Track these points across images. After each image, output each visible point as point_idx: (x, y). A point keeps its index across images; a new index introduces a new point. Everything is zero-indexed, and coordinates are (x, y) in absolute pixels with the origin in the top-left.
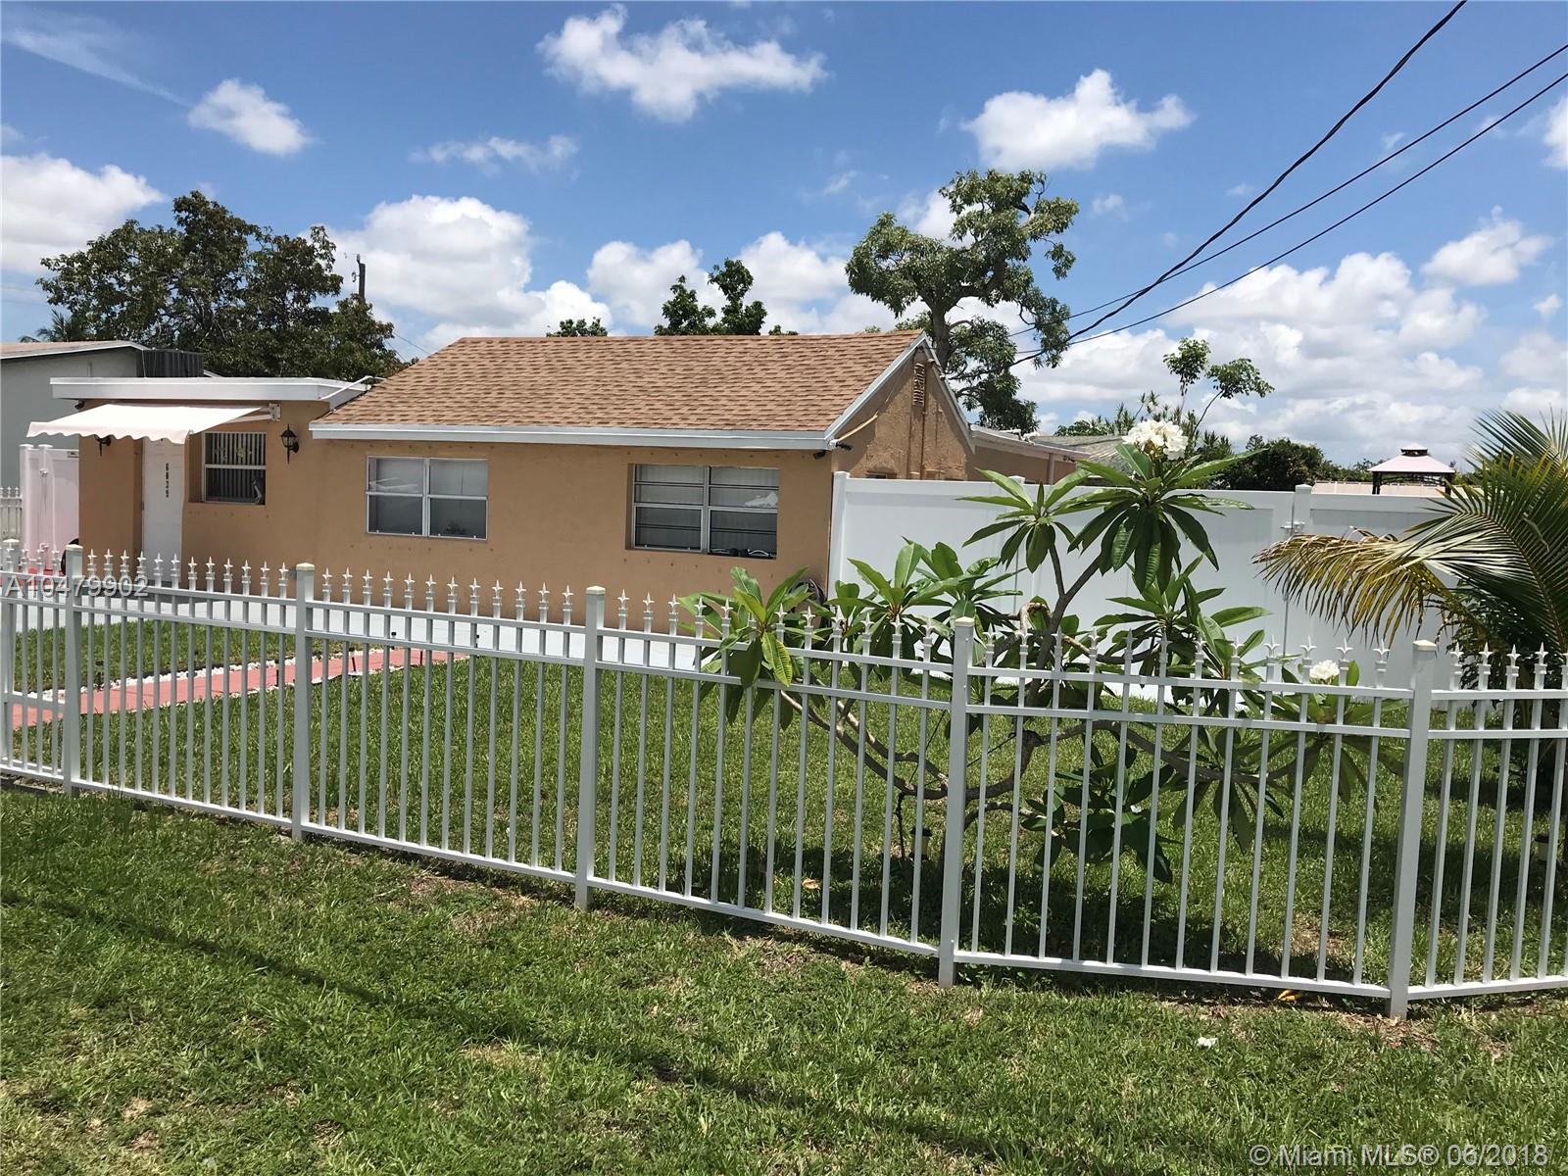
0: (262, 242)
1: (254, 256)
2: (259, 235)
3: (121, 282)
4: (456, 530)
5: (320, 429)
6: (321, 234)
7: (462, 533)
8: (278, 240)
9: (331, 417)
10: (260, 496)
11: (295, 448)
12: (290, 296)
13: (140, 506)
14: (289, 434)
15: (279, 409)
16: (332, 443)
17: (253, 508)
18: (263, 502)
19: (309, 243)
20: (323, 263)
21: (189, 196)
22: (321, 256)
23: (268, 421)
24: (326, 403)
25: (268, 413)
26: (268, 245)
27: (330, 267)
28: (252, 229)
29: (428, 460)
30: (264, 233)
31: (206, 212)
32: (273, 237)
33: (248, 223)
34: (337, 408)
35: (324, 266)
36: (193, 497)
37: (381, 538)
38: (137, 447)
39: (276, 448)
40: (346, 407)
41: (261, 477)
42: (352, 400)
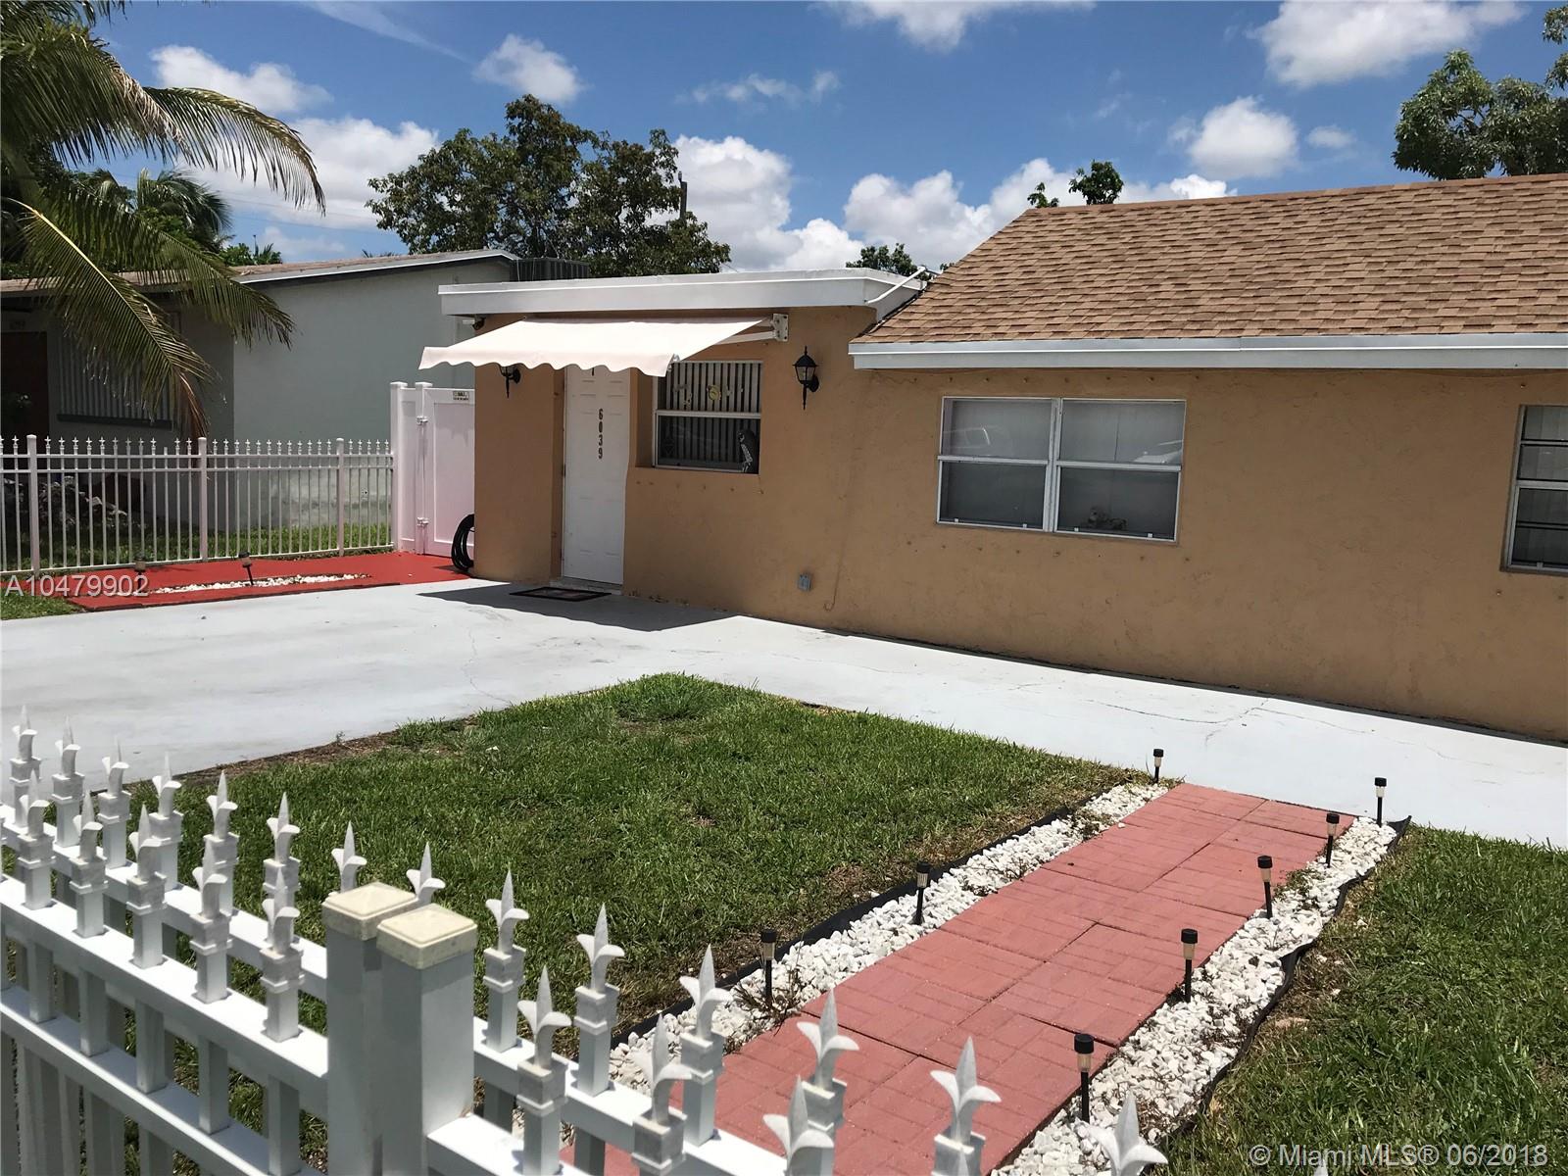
0: (598, 150)
1: (587, 169)
2: (595, 142)
3: (452, 202)
4: (1104, 522)
5: (867, 353)
6: (662, 138)
7: (1119, 527)
8: (616, 146)
9: (880, 333)
10: (749, 459)
11: (812, 384)
12: (624, 213)
13: (561, 471)
14: (806, 362)
15: (785, 323)
16: (879, 376)
17: (740, 479)
18: (754, 469)
19: (648, 149)
20: (662, 172)
21: (522, 100)
22: (662, 164)
23: (767, 342)
24: (870, 311)
25: (771, 329)
26: (605, 153)
27: (670, 177)
28: (587, 136)
29: (1060, 401)
30: (601, 139)
31: (540, 118)
32: (610, 143)
33: (583, 129)
34: (888, 317)
35: (664, 176)
36: (642, 461)
37: (961, 534)
38: (555, 381)
39: (781, 383)
40: (899, 316)
41: (751, 433)
42: (904, 305)
